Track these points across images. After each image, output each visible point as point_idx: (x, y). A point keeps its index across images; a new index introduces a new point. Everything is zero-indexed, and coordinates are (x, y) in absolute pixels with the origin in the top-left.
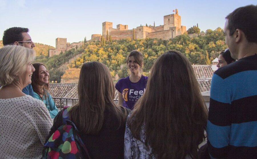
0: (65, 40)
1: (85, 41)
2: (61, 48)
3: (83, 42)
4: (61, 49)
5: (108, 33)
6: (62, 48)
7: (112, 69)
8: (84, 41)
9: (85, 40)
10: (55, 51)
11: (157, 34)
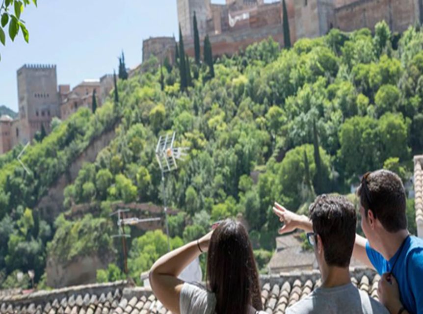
0: (50, 71)
1: (123, 73)
2: (37, 114)
3: (115, 75)
4: (40, 117)
5: (199, 26)
6: (43, 114)
7: (221, 192)
8: (117, 73)
9: (122, 66)
10: (17, 130)
11: (364, 10)
